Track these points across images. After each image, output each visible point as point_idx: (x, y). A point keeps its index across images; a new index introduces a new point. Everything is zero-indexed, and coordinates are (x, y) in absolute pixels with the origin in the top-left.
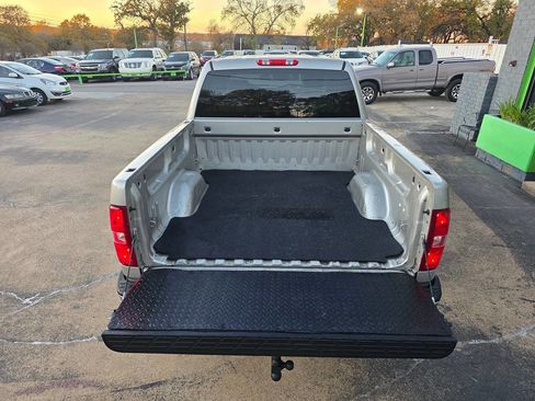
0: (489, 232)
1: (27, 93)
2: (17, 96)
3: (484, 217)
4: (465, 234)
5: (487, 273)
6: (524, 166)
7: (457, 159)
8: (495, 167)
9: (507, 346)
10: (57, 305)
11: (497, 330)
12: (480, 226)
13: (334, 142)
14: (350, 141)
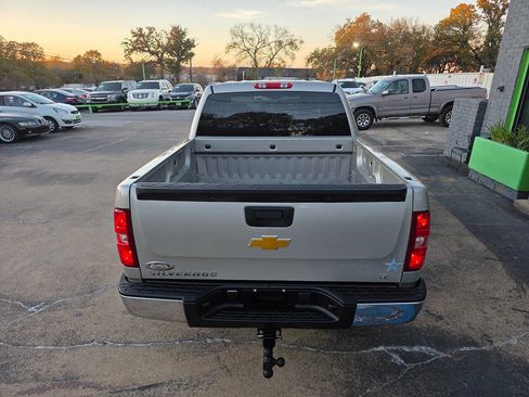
0: (481, 246)
1: (40, 121)
2: (30, 124)
3: (477, 233)
4: (458, 249)
5: (478, 285)
6: (515, 184)
7: (451, 180)
8: (489, 187)
9: (497, 353)
10: (61, 313)
11: (487, 338)
12: (471, 240)
13: (326, 159)
14: (342, 158)
